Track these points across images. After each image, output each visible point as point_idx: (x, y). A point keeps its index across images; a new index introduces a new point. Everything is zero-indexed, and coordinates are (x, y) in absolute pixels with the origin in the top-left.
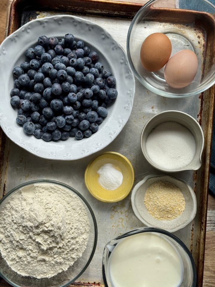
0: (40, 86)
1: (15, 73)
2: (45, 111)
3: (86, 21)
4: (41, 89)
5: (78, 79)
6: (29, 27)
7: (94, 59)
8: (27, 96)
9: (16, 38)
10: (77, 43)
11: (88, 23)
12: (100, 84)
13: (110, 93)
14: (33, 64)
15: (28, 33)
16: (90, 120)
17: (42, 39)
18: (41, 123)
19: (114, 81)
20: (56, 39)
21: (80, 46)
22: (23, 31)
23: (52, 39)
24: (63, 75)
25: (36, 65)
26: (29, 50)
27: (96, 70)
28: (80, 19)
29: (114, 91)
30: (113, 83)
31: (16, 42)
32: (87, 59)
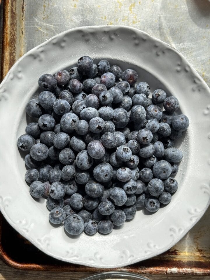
0: (68, 154)
1: (22, 146)
2: (89, 190)
3: (102, 28)
4: (70, 158)
5: (121, 121)
6: (20, 69)
7: (132, 81)
8: (54, 177)
9: (6, 94)
10: (98, 66)
11: (107, 30)
12: (156, 115)
13: (177, 123)
14: (46, 123)
15: (19, 78)
16: (161, 177)
17: (44, 81)
18: (89, 209)
19: (177, 103)
20: (65, 72)
21: (104, 69)
22: (12, 79)
23: (60, 74)
24: (100, 126)
25: (50, 123)
26: (31, 104)
27: (143, 97)
28: (92, 28)
29: (182, 119)
30: (176, 106)
31: (6, 99)
32: (123, 84)
